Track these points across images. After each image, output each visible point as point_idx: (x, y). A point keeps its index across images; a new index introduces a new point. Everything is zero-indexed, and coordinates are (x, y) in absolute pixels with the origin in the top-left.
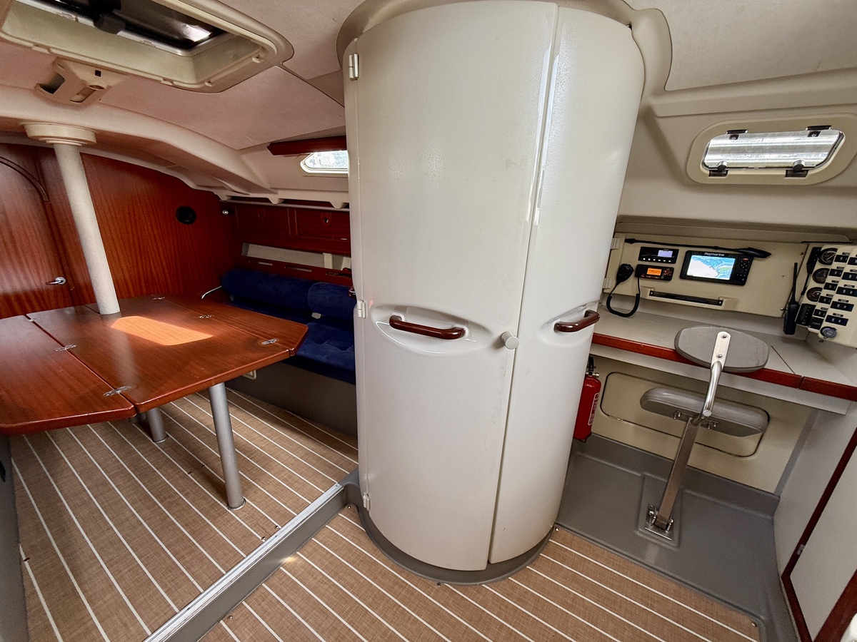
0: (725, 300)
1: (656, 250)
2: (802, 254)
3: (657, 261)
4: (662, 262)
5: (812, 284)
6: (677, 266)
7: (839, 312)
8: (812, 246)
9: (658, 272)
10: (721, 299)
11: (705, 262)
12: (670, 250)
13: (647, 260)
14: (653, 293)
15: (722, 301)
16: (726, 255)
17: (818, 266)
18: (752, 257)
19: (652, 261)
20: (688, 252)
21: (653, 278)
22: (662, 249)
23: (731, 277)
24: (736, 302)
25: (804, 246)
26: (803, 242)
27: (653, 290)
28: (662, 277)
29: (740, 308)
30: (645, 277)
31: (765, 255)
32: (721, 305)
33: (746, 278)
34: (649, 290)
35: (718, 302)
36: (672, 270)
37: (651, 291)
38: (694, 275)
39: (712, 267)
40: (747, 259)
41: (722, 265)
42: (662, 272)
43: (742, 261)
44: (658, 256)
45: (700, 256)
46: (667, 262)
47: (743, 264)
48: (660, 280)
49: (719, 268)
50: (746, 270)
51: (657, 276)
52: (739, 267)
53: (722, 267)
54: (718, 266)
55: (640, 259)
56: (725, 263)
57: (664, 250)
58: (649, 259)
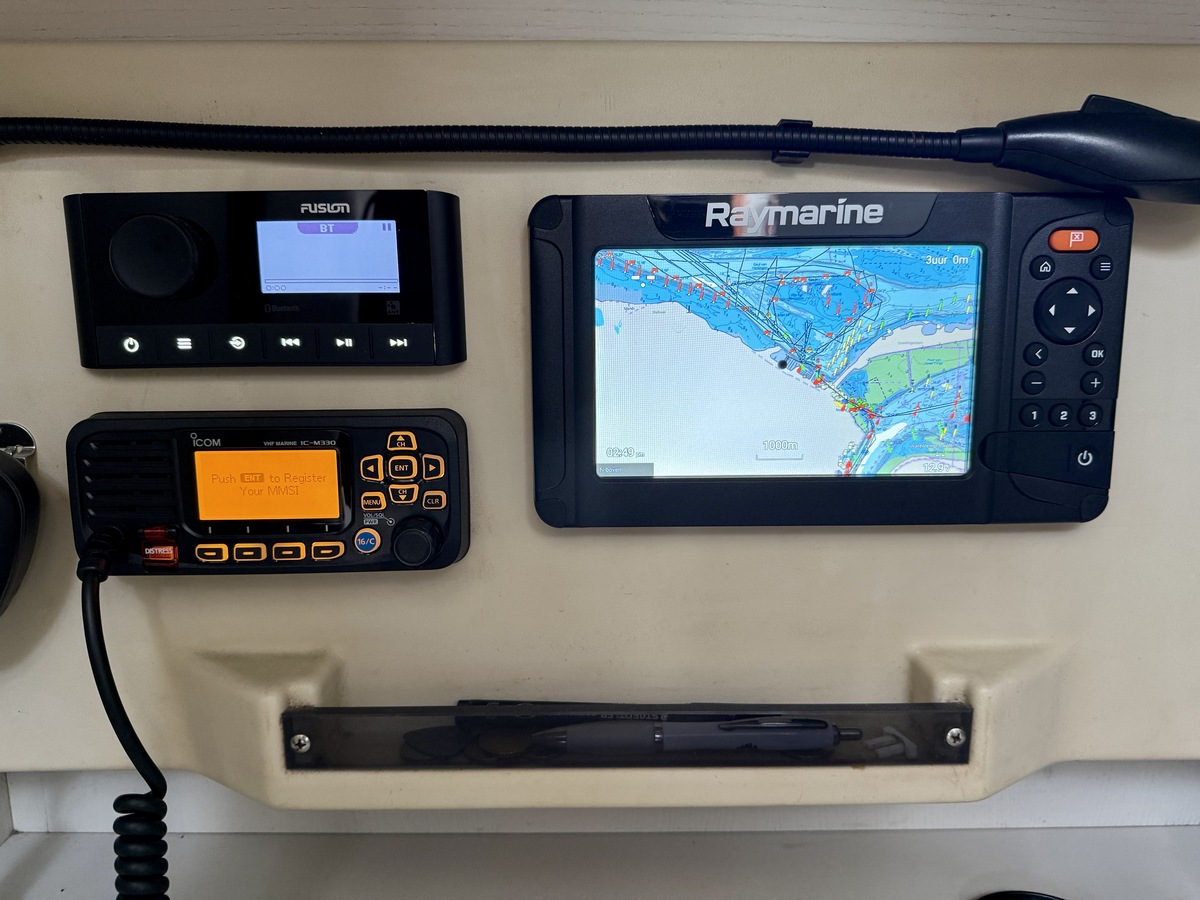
0: (985, 702)
1: (230, 225)
3: (264, 358)
4: (317, 358)
6: (488, 387)
9: (298, 485)
10: (947, 688)
11: (715, 308)
12: (359, 206)
13: (158, 359)
14: (319, 740)
15: (963, 715)
19: (211, 359)
20: (546, 214)
21: (270, 555)
22: (286, 205)
23: (980, 450)
27: (308, 692)
28: (370, 538)
30: (188, 565)
32: (959, 751)
34: (271, 706)
35: (937, 734)
36: (447, 430)
37: (293, 720)
38: (664, 470)
39: (799, 357)
40: (1077, 239)
41: (881, 333)
42: (350, 484)
43: (1045, 268)
44: (267, 288)
45: (669, 253)
46: (372, 358)
47: (1054, 289)
48: (352, 564)
49: (860, 363)
50: (1097, 354)
51: (307, 529)
52: (1028, 331)
53: (879, 347)
54: (851, 338)
55: (98, 354)
56: (899, 298)
57: (308, 216)
58: (184, 344)
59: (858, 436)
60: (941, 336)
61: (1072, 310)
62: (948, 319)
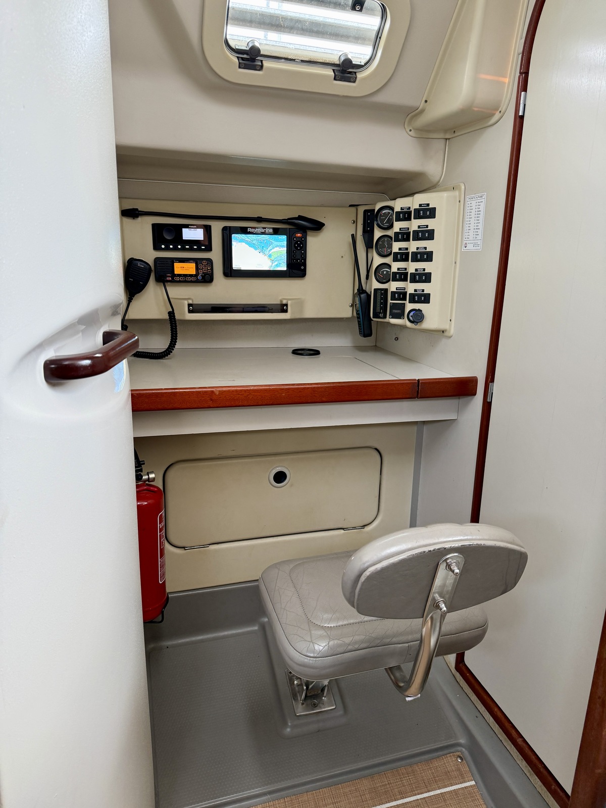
0: (289, 303)
1: (178, 229)
2: (354, 222)
3: (183, 249)
4: (191, 250)
5: (378, 261)
6: (216, 255)
7: (419, 286)
8: (361, 210)
9: (189, 269)
10: (284, 302)
11: (251, 244)
12: (198, 227)
13: (167, 249)
14: (193, 309)
15: (286, 305)
16: (276, 232)
17: (378, 233)
18: (304, 230)
19: (175, 249)
20: (224, 229)
21: (185, 280)
22: (187, 226)
23: (288, 266)
24: (300, 303)
25: (353, 209)
26: (351, 206)
27: (190, 302)
28: (200, 277)
29: (309, 313)
30: (173, 281)
31: (318, 226)
32: (286, 311)
33: (305, 265)
34: (186, 303)
35: (283, 308)
36: (210, 261)
37: (189, 305)
38: (243, 268)
39: (262, 251)
40: (299, 235)
41: (273, 248)
42: (197, 269)
43: (295, 239)
44: (184, 239)
45: (243, 235)
46: (199, 250)
47: (296, 243)
48: (197, 282)
49: (270, 253)
50: (303, 252)
51: (191, 276)
52: (293, 249)
53: (273, 250)
54: (269, 249)
55: (156, 247)
56: (276, 243)
57: (190, 228)
58: (171, 247)
59: (271, 264)
60: (282, 249)
61: (299, 245)
62: (283, 246)
